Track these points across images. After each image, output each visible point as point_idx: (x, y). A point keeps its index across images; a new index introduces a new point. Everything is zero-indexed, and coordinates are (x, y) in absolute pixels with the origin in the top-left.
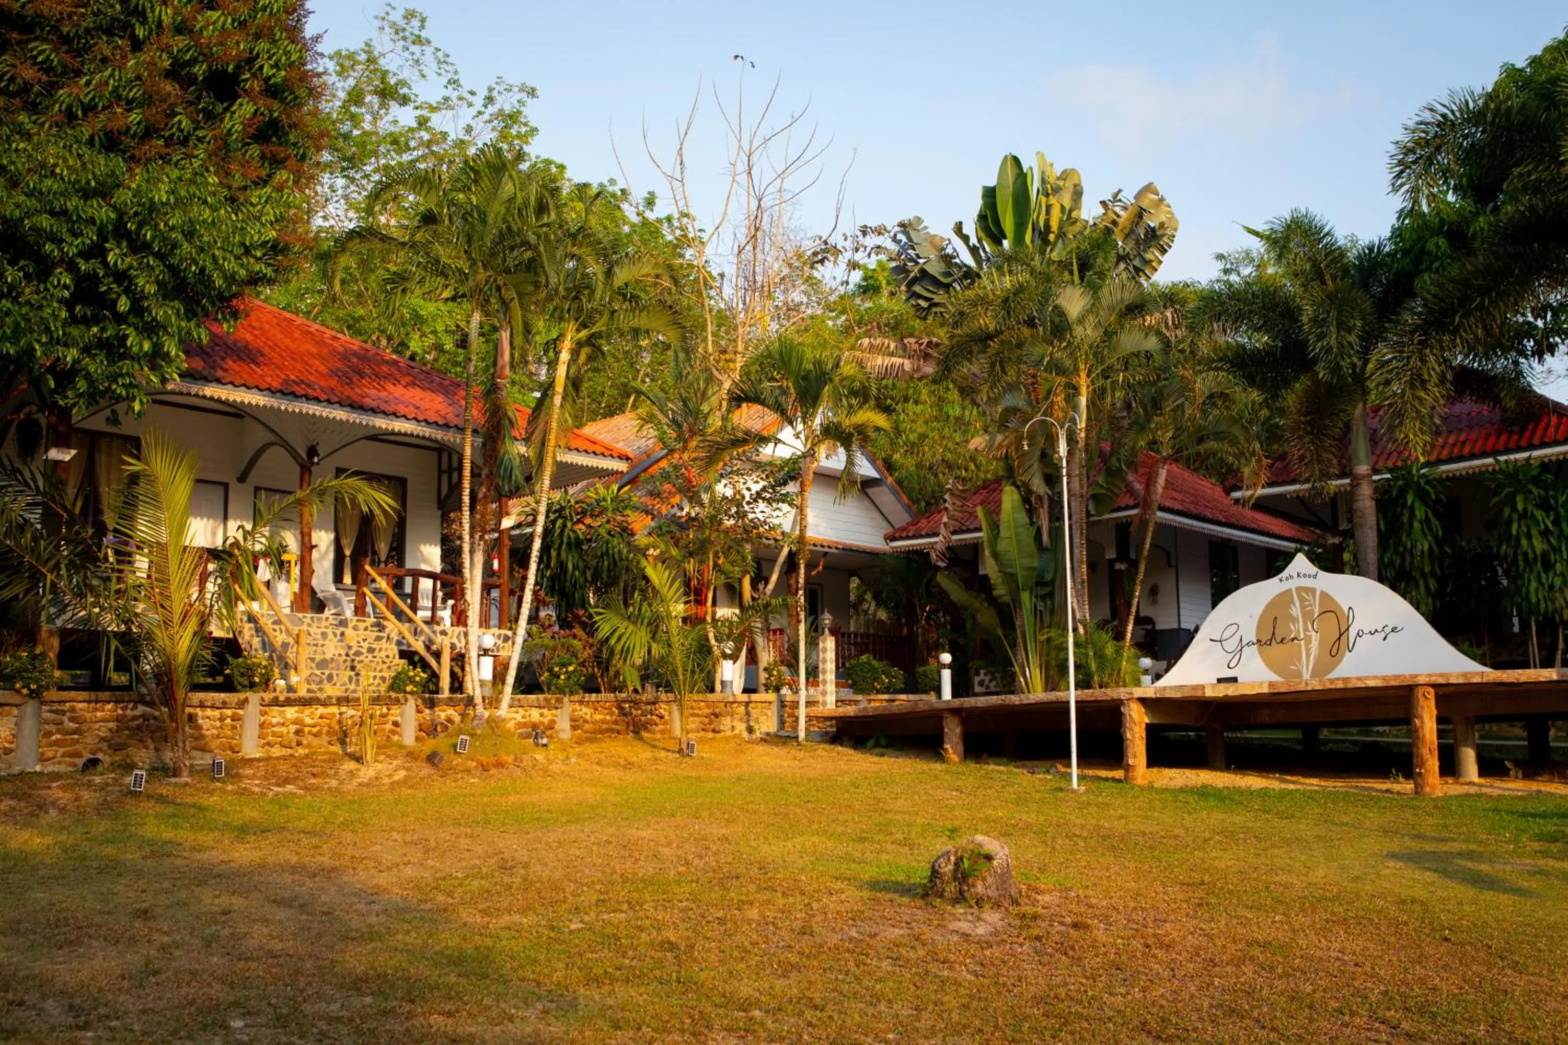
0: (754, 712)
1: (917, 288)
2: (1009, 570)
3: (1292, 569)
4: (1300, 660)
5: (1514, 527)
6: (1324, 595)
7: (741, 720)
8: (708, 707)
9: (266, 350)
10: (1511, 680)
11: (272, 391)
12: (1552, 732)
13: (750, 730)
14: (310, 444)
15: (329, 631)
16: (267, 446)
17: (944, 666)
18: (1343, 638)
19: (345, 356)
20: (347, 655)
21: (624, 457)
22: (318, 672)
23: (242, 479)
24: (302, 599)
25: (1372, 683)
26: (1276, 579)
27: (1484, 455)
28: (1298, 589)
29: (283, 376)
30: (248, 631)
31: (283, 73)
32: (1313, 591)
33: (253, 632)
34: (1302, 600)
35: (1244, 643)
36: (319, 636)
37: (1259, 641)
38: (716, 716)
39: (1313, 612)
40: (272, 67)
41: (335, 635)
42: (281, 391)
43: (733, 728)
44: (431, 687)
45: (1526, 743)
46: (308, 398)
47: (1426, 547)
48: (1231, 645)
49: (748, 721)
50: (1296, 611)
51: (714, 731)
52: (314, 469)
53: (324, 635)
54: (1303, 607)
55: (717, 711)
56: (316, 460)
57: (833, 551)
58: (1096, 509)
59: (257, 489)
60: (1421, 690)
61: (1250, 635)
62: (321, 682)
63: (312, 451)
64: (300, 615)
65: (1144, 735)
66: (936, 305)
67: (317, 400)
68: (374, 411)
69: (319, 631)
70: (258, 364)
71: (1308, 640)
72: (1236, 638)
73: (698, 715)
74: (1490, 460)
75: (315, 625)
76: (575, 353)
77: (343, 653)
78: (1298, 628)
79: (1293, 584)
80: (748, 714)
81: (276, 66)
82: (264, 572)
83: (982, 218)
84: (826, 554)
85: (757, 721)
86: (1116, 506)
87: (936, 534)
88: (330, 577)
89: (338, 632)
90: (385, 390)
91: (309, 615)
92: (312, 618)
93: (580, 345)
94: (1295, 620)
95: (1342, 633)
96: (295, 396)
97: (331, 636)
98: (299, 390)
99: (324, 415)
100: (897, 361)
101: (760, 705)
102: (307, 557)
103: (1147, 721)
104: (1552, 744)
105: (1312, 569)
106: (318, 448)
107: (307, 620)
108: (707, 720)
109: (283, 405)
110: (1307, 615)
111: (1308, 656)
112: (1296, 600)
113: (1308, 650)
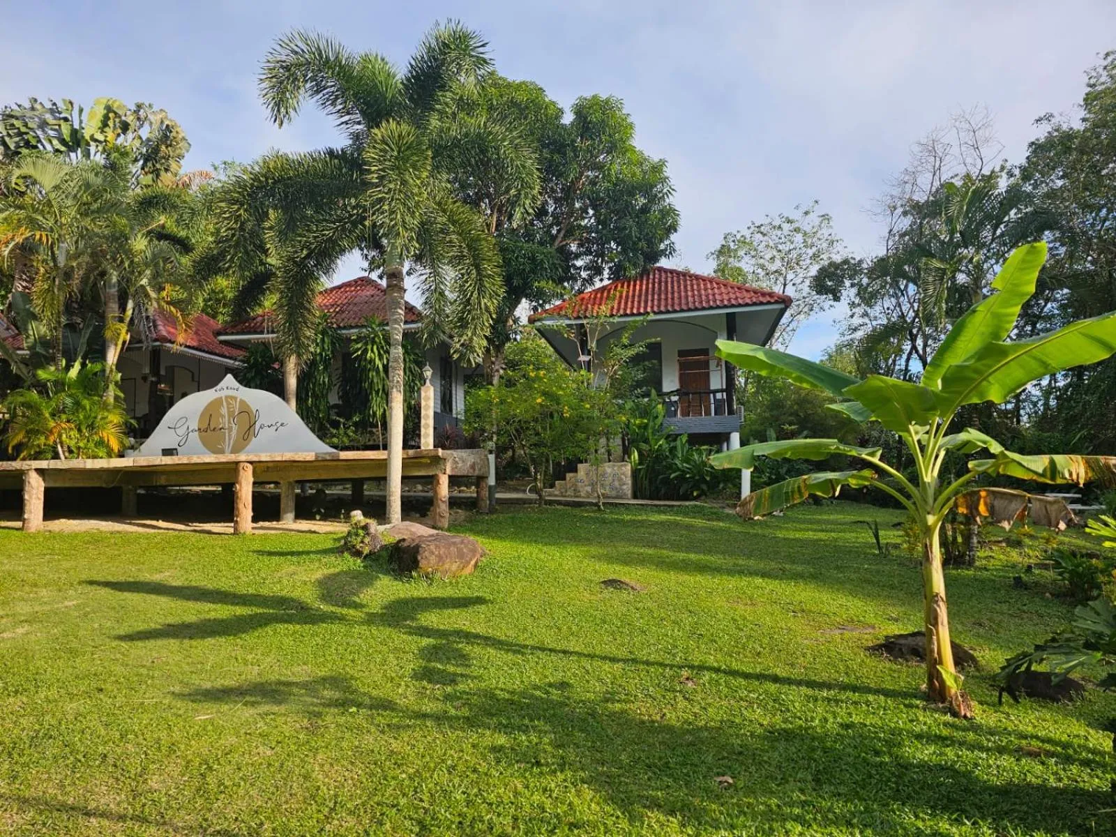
3: (223, 384)
4: (224, 442)
6: (242, 402)
10: (301, 459)
12: (365, 487)
18: (252, 429)
26: (213, 390)
28: (226, 396)
32: (235, 398)
34: (228, 404)
35: (190, 430)
37: (199, 429)
39: (234, 411)
45: (350, 493)
48: (181, 431)
50: (224, 411)
54: (228, 408)
60: (242, 465)
61: (194, 425)
65: (42, 497)
71: (230, 429)
72: (185, 427)
78: (224, 422)
79: (223, 394)
94: (223, 416)
95: (252, 426)
103: (46, 486)
104: (366, 493)
105: (236, 384)
110: (231, 413)
111: (230, 439)
112: (225, 403)
113: (230, 435)
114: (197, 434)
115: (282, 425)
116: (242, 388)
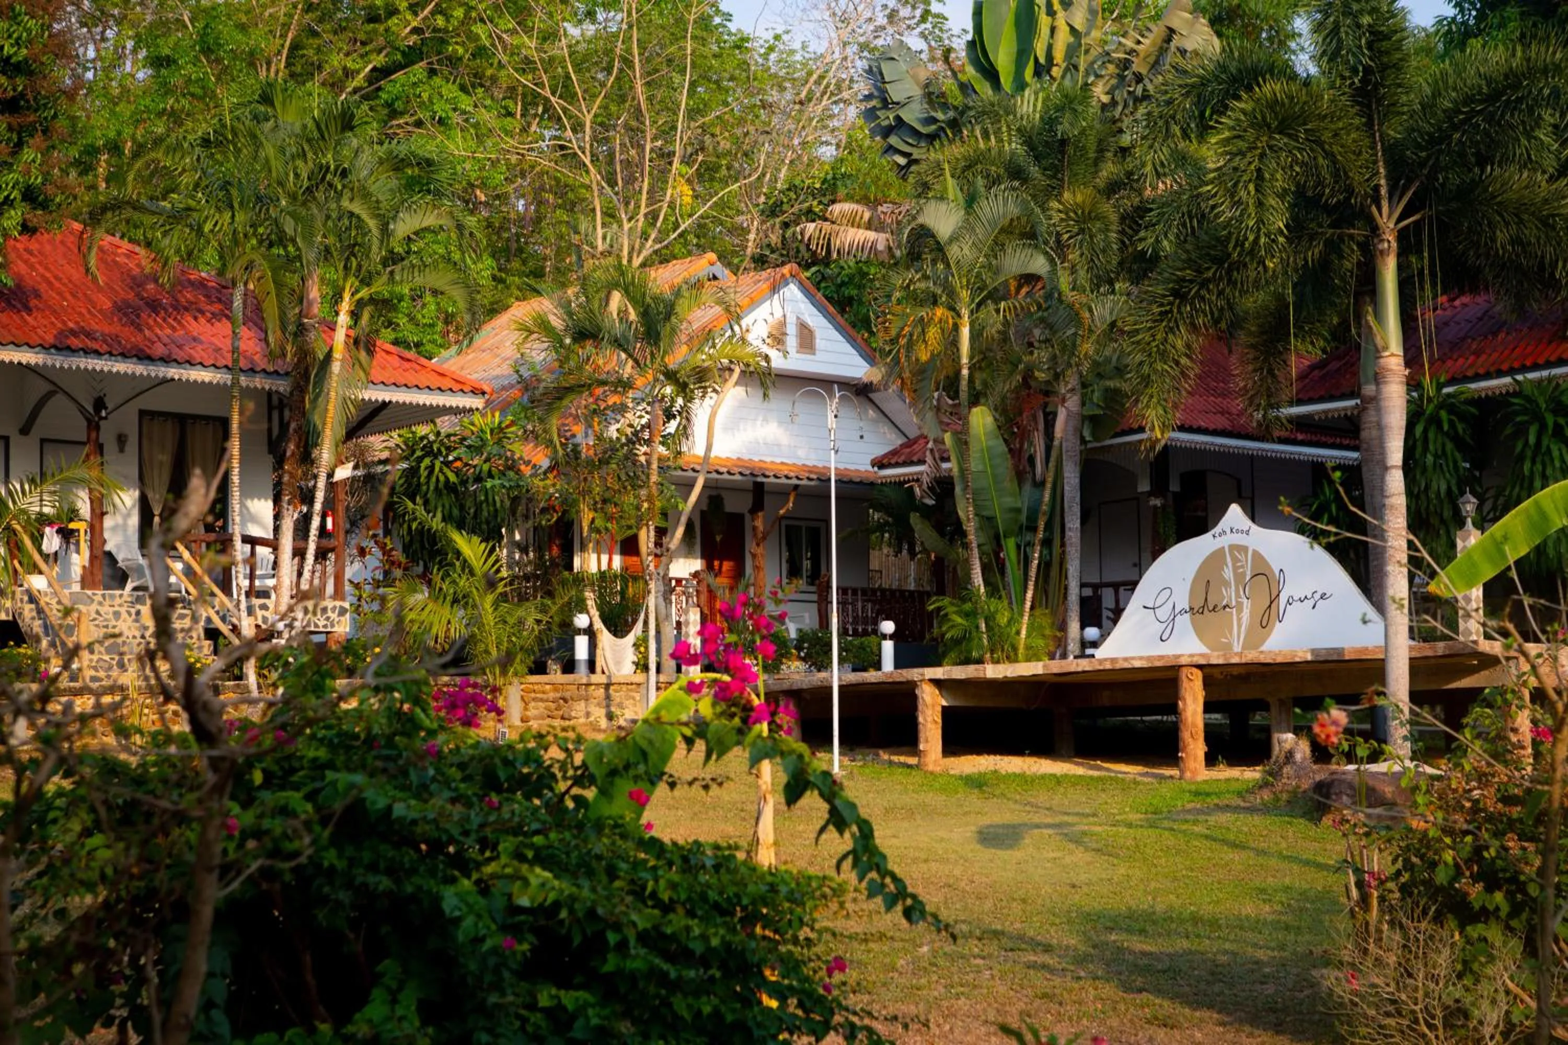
0: (616, 696)
1: (893, 140)
2: (985, 513)
3: (1225, 522)
4: (1231, 633)
5: (1527, 467)
6: (1256, 554)
7: (599, 705)
8: (556, 690)
9: (43, 288)
11: (45, 348)
13: (610, 717)
14: (96, 395)
15: (123, 610)
16: (49, 395)
17: (884, 637)
18: (1274, 606)
19: (137, 283)
20: (143, 637)
21: (477, 391)
22: (107, 658)
23: (25, 431)
24: (92, 573)
25: (1137, 664)
26: (1210, 535)
27: (1500, 374)
28: (1232, 547)
29: (59, 325)
30: (28, 611)
31: (24, 51)
32: (1243, 549)
33: (34, 614)
34: (1235, 560)
35: (1177, 610)
36: (111, 616)
37: (1191, 609)
38: (566, 701)
39: (1244, 574)
40: (12, 45)
41: (129, 613)
42: (54, 347)
43: (588, 714)
44: (236, 671)
46: (87, 352)
47: (1443, 487)
48: (1163, 613)
49: (608, 706)
50: (1228, 573)
51: (563, 718)
52: (102, 423)
53: (117, 615)
54: (1235, 568)
55: (567, 695)
56: (103, 414)
57: (805, 482)
58: (1093, 434)
59: (43, 441)
61: (1183, 604)
62: (110, 668)
63: (99, 404)
64: (89, 592)
65: (940, 721)
66: (916, 162)
67: (98, 354)
68: (166, 360)
69: (111, 610)
70: (29, 311)
71: (1240, 608)
72: (1170, 605)
73: (542, 700)
74: (1507, 380)
75: (108, 602)
76: (355, 315)
77: (138, 634)
78: (1230, 595)
79: (1225, 541)
80: (608, 697)
81: (17, 43)
82: (52, 541)
83: (971, 44)
84: (796, 487)
85: (621, 706)
86: (1118, 430)
87: (922, 462)
88: (135, 543)
89: (133, 611)
90: (183, 326)
91: (100, 592)
92: (103, 596)
93: (360, 304)
94: (1227, 584)
95: (1273, 600)
96: (72, 351)
97: (124, 615)
98: (75, 342)
99: (106, 369)
100: (871, 235)
101: (624, 688)
102: (97, 526)
103: (945, 703)
105: (1246, 522)
106: (106, 400)
107: (98, 598)
108: (553, 706)
109: (58, 361)
110: (1239, 577)
111: (1239, 626)
112: (1229, 559)
113: (1239, 620)
114: (1187, 616)
115: (1323, 597)
116: (1255, 528)
